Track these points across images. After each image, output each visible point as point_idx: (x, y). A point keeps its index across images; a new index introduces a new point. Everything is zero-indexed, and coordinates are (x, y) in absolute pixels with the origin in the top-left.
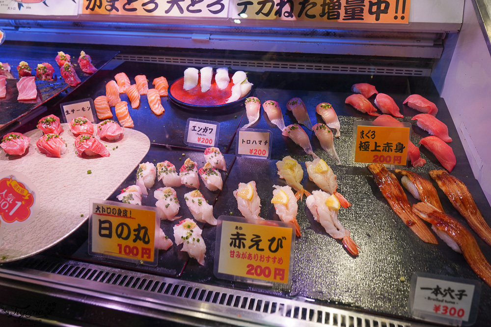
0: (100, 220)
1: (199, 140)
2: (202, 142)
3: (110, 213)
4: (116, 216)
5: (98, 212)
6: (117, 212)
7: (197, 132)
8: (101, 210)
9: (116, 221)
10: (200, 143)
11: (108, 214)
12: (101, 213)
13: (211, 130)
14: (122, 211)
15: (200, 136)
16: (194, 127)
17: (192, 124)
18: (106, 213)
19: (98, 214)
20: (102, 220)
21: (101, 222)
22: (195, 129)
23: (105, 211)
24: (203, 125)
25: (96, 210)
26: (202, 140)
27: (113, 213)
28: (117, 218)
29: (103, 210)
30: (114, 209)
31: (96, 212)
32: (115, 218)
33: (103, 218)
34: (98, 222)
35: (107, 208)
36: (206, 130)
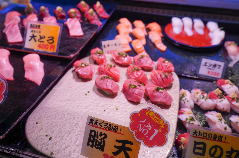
0: (195, 142)
1: (209, 72)
2: (211, 74)
3: (206, 137)
4: (211, 140)
5: (195, 135)
6: (213, 137)
7: (207, 67)
8: (198, 134)
9: (210, 144)
10: (209, 75)
11: (204, 138)
12: (198, 136)
13: (219, 67)
14: (218, 136)
15: (209, 70)
16: (206, 63)
17: (204, 61)
18: (202, 136)
19: (195, 137)
20: (197, 141)
21: (196, 143)
22: (207, 64)
23: (201, 135)
24: (213, 62)
25: (193, 133)
26: (211, 73)
27: (209, 137)
28: (212, 141)
29: (199, 134)
30: (210, 134)
31: (193, 135)
32: (210, 141)
33: (198, 140)
34: (193, 143)
35: (204, 133)
36: (215, 66)
